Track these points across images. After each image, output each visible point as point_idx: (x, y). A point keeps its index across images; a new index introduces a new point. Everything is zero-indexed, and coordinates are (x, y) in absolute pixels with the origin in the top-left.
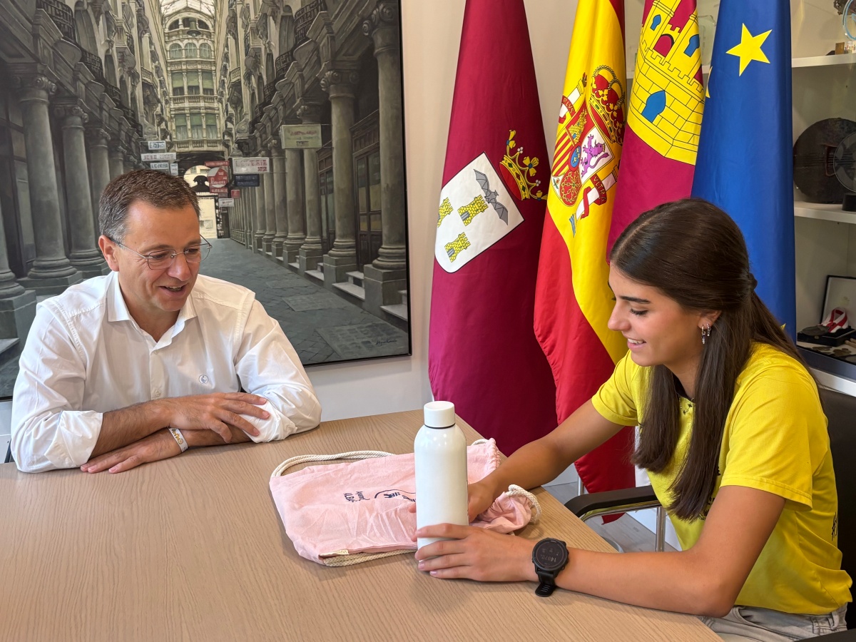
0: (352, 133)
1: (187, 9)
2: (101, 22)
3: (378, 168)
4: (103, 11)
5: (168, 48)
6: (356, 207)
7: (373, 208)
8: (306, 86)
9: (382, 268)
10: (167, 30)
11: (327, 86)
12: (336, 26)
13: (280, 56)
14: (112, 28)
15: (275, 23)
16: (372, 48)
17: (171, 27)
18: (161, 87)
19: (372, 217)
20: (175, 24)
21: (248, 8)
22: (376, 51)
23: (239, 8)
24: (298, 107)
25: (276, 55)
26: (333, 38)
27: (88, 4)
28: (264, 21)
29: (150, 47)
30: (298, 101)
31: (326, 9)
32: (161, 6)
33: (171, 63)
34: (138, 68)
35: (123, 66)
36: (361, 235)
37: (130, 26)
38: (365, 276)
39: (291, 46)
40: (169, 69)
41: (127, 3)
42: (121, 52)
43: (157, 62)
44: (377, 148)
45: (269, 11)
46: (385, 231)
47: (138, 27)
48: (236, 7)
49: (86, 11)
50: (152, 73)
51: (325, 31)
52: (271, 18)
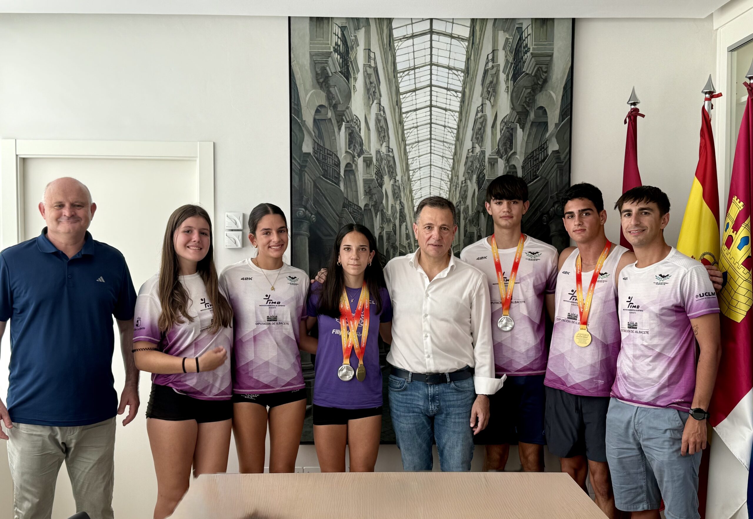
2: (378, 216)
4: (380, 209)
14: (385, 219)
15: (484, 217)
16: (549, 233)
21: (468, 207)
23: (462, 208)
27: (372, 206)
28: (477, 216)
29: (406, 231)
34: (397, 244)
35: (389, 242)
37: (395, 218)
41: (394, 205)
42: (388, 234)
43: (409, 240)
47: (400, 219)
48: (460, 207)
49: (370, 210)
50: (405, 247)
52: (482, 214)
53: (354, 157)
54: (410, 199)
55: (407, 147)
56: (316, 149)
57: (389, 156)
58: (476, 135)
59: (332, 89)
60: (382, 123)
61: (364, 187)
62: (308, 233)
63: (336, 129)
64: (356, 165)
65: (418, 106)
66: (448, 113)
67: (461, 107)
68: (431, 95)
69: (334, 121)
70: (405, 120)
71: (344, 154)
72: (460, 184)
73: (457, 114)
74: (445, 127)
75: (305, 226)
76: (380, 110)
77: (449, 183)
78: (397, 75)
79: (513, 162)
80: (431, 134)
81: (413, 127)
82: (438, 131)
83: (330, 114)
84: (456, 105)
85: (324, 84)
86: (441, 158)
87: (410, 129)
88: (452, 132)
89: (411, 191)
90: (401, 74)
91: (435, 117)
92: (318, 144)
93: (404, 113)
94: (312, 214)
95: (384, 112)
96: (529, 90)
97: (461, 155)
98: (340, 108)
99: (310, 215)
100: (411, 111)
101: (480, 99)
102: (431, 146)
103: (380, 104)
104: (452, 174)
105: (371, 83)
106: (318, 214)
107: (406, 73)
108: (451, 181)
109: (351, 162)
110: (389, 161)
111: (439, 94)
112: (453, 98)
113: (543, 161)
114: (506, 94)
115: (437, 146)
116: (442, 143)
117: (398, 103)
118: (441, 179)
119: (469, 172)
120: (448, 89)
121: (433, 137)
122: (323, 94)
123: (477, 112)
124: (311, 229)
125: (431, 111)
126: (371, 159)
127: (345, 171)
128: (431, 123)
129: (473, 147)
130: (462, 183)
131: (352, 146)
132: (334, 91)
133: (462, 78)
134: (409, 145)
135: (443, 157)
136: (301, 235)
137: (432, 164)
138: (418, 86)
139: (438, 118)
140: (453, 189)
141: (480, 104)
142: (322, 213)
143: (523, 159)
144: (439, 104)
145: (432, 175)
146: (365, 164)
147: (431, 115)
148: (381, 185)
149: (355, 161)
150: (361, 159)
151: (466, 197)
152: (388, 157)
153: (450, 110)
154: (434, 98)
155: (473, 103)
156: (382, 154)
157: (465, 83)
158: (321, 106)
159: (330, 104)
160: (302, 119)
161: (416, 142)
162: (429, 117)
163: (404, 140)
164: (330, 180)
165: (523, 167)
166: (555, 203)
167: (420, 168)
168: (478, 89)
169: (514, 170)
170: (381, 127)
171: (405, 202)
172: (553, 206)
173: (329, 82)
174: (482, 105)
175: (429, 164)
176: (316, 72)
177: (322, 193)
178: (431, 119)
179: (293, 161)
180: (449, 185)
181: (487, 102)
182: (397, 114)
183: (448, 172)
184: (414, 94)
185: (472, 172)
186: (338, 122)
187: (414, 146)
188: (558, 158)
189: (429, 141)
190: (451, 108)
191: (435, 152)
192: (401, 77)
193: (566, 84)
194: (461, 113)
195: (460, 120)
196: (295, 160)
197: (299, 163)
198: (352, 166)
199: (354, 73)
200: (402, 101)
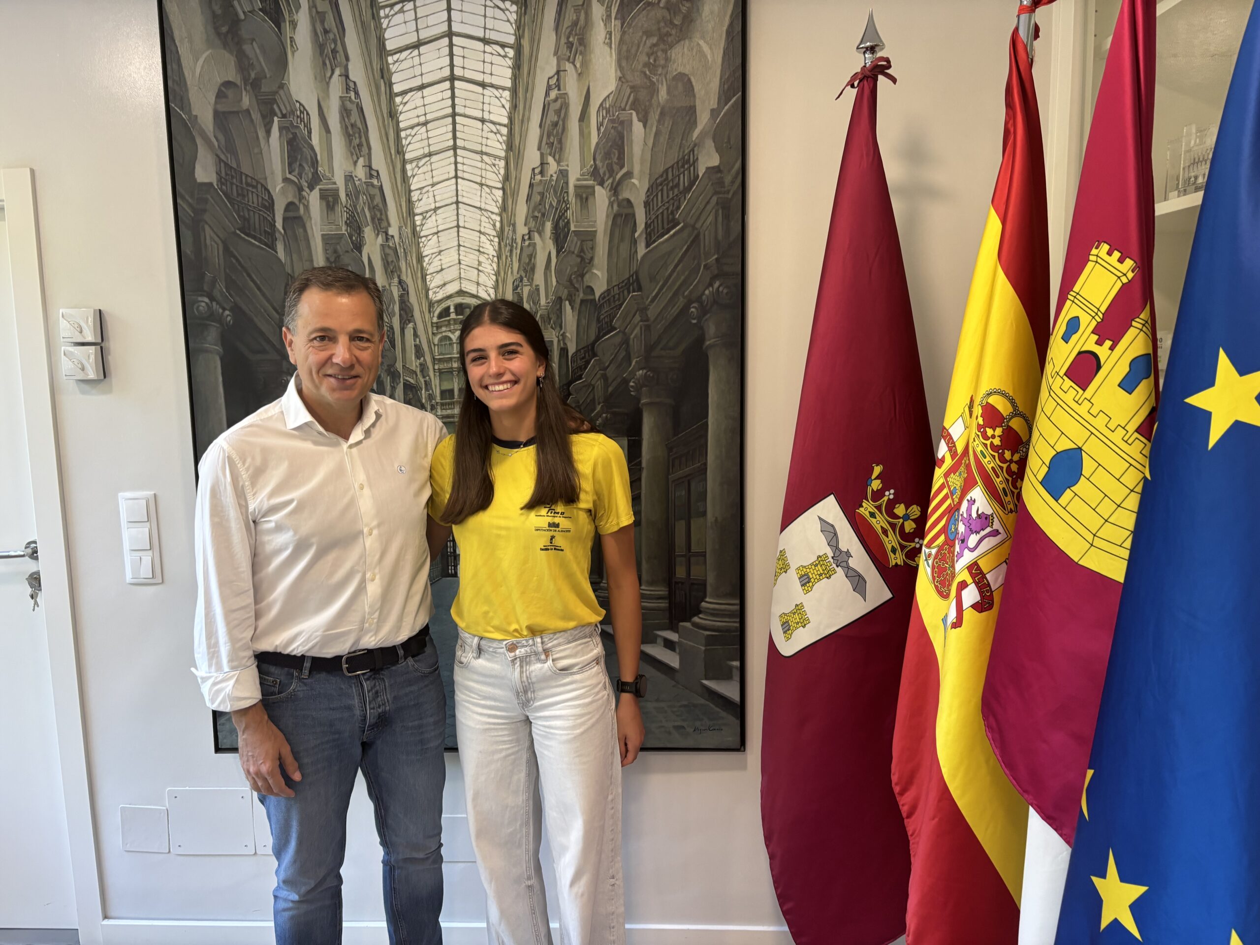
0: (670, 449)
1: (461, 293)
3: (703, 496)
5: (436, 340)
6: (671, 547)
7: (694, 548)
8: (610, 389)
9: (705, 628)
10: (435, 320)
11: (638, 389)
12: (652, 313)
13: (578, 351)
15: (572, 308)
16: (701, 339)
17: (440, 316)
18: (427, 390)
19: (693, 559)
20: (446, 312)
21: (538, 290)
22: (708, 343)
23: (526, 291)
24: (599, 415)
25: (572, 349)
26: (648, 328)
28: (558, 306)
29: (415, 341)
30: (599, 408)
31: (640, 289)
32: (429, 290)
33: (440, 360)
34: (399, 366)
36: (676, 583)
37: (392, 315)
38: (679, 637)
39: (593, 337)
40: (436, 367)
41: (387, 287)
43: (422, 359)
44: (703, 470)
45: (564, 294)
46: (711, 579)
47: (400, 315)
48: (522, 289)
50: (415, 373)
51: (638, 318)
52: (567, 303)
53: (300, 189)
54: (419, 275)
55: (408, 167)
56: (223, 174)
57: (373, 185)
58: (549, 137)
59: (247, 48)
60: (355, 117)
61: (325, 250)
62: (219, 348)
63: (261, 134)
64: (307, 207)
65: (427, 79)
66: (488, 92)
67: (515, 78)
68: (451, 55)
69: (256, 116)
70: (400, 108)
71: (280, 186)
72: (519, 241)
73: (507, 94)
74: (483, 121)
75: (212, 335)
76: (348, 89)
77: (496, 240)
78: (378, 13)
79: (625, 194)
80: (455, 138)
81: (418, 125)
82: (469, 131)
83: (246, 101)
84: (503, 74)
85: (230, 36)
86: (477, 187)
87: (412, 127)
88: (498, 132)
89: (420, 258)
90: (387, 10)
91: (463, 102)
92: (226, 164)
93: (397, 95)
94: (224, 309)
95: (357, 93)
96: (654, 40)
97: (518, 181)
98: (266, 87)
99: (221, 311)
100: (411, 90)
101: (554, 61)
102: (456, 163)
103: (347, 77)
104: (501, 221)
105: (326, 32)
106: (236, 310)
107: (397, 7)
108: (501, 235)
109: (297, 202)
110: (372, 197)
111: (467, 53)
112: (497, 60)
113: (688, 189)
114: (607, 48)
115: (470, 163)
116: (478, 157)
117: (384, 74)
118: (480, 232)
119: (536, 217)
120: (486, 41)
121: (459, 143)
122: (230, 60)
123: (549, 88)
124: (225, 340)
125: (452, 88)
126: (335, 193)
127: (285, 219)
128: (454, 115)
129: (542, 164)
130: (523, 240)
131: (296, 166)
132: (252, 50)
133: (513, 17)
134: (411, 161)
135: (481, 185)
136: (206, 351)
137: (460, 199)
138: (424, 35)
139: (468, 103)
140: (506, 252)
141: (554, 70)
142: (244, 307)
143: (646, 186)
144: (468, 74)
145: (461, 224)
146: (324, 204)
147: (453, 97)
148: (358, 247)
149: (304, 197)
150: (316, 193)
151: (533, 269)
152: (370, 188)
153: (492, 86)
154: (457, 61)
155: (538, 71)
156: (357, 183)
157: (519, 27)
158: (228, 84)
159: (245, 80)
160: (189, 112)
161: (425, 156)
162: (449, 102)
163: (400, 151)
164: (255, 238)
165: (647, 204)
166: (714, 278)
167: (436, 209)
168: (548, 39)
169: (629, 211)
170: (352, 125)
171: (409, 281)
172: (711, 284)
173: (239, 32)
174: (558, 73)
175: (454, 199)
176: (213, 12)
177: (242, 267)
178: (453, 106)
179: (179, 201)
180: (496, 244)
181: (568, 66)
182: (383, 97)
183: (494, 217)
184: (416, 52)
185: (543, 215)
186: (264, 117)
187: (421, 164)
188: (721, 183)
189: (451, 152)
190: (495, 81)
191: (466, 176)
192: (387, 16)
193: (731, 25)
194: (514, 91)
195: (514, 107)
196: (183, 198)
197: (190, 205)
198: (298, 209)
199: (290, 12)
200: (393, 68)
